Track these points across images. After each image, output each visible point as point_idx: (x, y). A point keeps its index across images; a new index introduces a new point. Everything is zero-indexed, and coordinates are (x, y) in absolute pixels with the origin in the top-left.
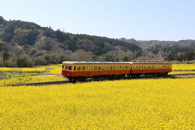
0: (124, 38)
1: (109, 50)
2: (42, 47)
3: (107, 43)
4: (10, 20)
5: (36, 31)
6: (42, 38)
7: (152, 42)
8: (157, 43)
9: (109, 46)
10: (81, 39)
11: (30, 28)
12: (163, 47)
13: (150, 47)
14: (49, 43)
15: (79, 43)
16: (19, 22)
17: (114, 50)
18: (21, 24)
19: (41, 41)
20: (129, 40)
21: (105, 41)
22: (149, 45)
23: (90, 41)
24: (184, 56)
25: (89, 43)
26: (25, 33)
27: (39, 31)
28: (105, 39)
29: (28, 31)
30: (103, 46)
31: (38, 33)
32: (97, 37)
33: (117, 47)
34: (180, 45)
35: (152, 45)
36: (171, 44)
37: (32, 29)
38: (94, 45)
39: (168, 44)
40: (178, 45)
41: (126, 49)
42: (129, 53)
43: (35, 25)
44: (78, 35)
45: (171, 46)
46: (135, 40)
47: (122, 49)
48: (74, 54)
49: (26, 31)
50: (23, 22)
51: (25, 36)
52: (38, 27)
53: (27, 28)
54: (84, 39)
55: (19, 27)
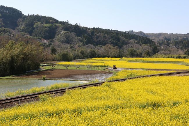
0: (132, 31)
1: (124, 43)
2: (63, 40)
3: (122, 37)
4: (29, 14)
5: (55, 25)
6: (62, 32)
7: (160, 34)
9: (124, 39)
10: (98, 33)
11: (49, 23)
12: (172, 39)
13: (160, 40)
14: (69, 37)
15: (96, 36)
16: (37, 16)
17: (129, 43)
18: (40, 19)
19: (61, 35)
20: (137, 33)
21: (120, 35)
22: (158, 38)
23: (106, 35)
25: (105, 37)
26: (45, 27)
27: (58, 25)
29: (48, 25)
30: (119, 40)
31: (57, 27)
32: (109, 30)
33: (132, 41)
35: (161, 38)
36: (180, 37)
37: (52, 23)
38: (110, 38)
39: (177, 37)
41: (139, 42)
43: (53, 19)
44: (94, 29)
46: (143, 32)
47: (136, 43)
48: (102, 48)
49: (46, 25)
50: (42, 16)
51: (46, 30)
52: (57, 21)
53: (47, 23)
54: (100, 33)
55: (38, 21)
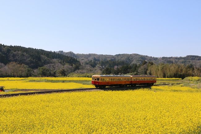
0: (62, 51)
1: (46, 63)
3: (44, 56)
7: (90, 55)
8: (95, 57)
9: (46, 59)
10: (15, 51)
12: (101, 60)
13: (88, 60)
15: (12, 55)
17: (51, 63)
20: (67, 53)
21: (42, 54)
22: (87, 58)
23: (25, 54)
24: (120, 70)
25: (23, 55)
28: (42, 52)
30: (39, 59)
32: (32, 49)
33: (55, 60)
34: (117, 59)
35: (90, 59)
38: (29, 57)
39: (106, 58)
40: (115, 59)
41: (64, 62)
42: (67, 66)
44: (11, 47)
45: (108, 59)
46: (73, 53)
47: (60, 62)
48: (6, 67)
54: (18, 51)
